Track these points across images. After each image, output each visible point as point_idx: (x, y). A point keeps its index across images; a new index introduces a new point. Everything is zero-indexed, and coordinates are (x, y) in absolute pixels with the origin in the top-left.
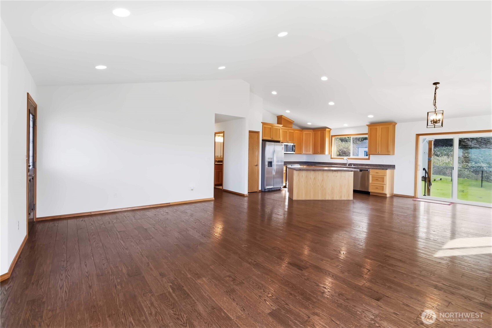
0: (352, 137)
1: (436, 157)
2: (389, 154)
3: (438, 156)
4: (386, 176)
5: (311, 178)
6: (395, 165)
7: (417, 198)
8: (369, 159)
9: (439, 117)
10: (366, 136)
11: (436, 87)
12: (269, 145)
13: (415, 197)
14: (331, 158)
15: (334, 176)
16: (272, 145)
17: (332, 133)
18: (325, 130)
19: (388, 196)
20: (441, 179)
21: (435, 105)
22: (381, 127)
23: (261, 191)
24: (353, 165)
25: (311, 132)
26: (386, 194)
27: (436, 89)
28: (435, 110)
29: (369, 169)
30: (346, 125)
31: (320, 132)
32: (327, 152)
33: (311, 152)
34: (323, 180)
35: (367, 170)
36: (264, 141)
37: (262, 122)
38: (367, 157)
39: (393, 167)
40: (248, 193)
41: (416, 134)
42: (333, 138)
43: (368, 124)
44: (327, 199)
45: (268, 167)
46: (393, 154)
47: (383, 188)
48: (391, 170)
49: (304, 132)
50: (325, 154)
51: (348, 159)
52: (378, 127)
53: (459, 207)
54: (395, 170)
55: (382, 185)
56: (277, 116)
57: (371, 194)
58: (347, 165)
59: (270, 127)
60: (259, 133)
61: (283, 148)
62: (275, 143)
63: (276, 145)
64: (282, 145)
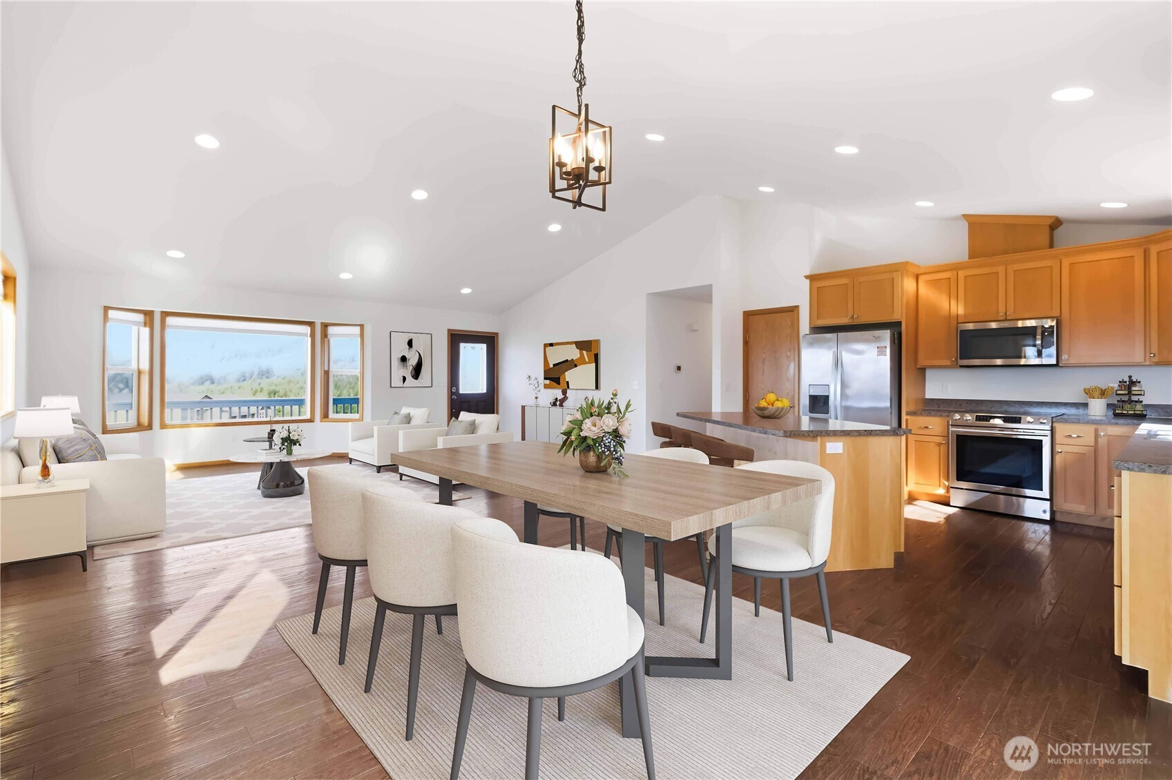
12: (811, 345)
36: (813, 330)
37: (807, 277)
59: (845, 281)
60: (795, 312)
61: (882, 347)
62: (840, 334)
63: (847, 341)
64: (877, 339)
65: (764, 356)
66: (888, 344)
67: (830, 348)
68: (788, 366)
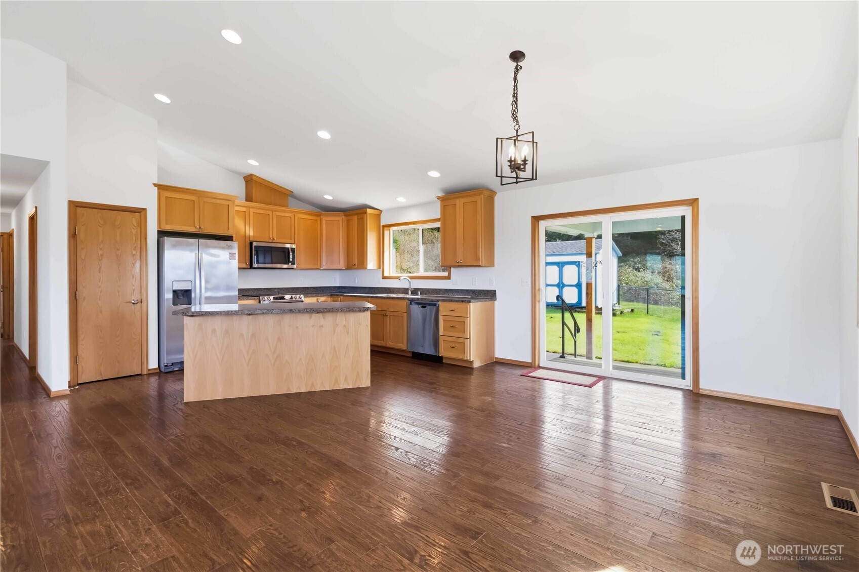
0: (421, 227)
1: (635, 272)
2: (479, 266)
3: (639, 271)
4: (470, 317)
5: (242, 335)
6: (495, 291)
7: (540, 367)
8: (449, 278)
9: (522, 152)
10: (438, 225)
11: (517, 66)
12: (174, 246)
13: (533, 365)
14: (384, 278)
15: (313, 326)
16: (191, 245)
17: (384, 221)
18: (366, 213)
19: (476, 364)
20: (632, 311)
21: (515, 117)
22: (463, 200)
23: (158, 371)
24: (419, 293)
25: (340, 219)
26: (472, 362)
27: (517, 70)
28: (517, 131)
29: (438, 301)
30: (402, 200)
31: (356, 217)
32: (371, 263)
33: (342, 264)
34: (279, 339)
35: (434, 304)
36: (162, 234)
37: (155, 185)
38: (446, 274)
39: (490, 295)
40: (69, 387)
41: (532, 217)
42: (386, 233)
43: (441, 194)
44: (294, 391)
45: (174, 304)
46: (491, 264)
47: (463, 347)
48: (484, 303)
49: (324, 219)
50: (366, 269)
51: (412, 278)
52: (457, 202)
53: (615, 385)
54: (496, 302)
55: (461, 340)
56: (244, 178)
57: (444, 361)
58: (410, 293)
59: (192, 198)
60: (143, 213)
61: (233, 253)
62: (202, 241)
63: (207, 247)
64: (230, 247)
65: (100, 252)
66: (236, 251)
67: (192, 251)
68: (134, 264)
